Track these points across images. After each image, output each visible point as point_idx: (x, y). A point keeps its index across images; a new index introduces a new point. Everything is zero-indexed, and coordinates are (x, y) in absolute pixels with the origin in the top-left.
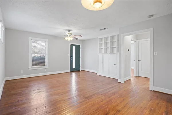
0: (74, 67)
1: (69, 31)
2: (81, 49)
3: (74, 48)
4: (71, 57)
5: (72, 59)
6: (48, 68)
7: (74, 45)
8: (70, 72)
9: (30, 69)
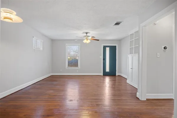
0: (107, 70)
1: (87, 34)
4: (104, 59)
6: (80, 69)
7: (108, 46)
9: (66, 69)
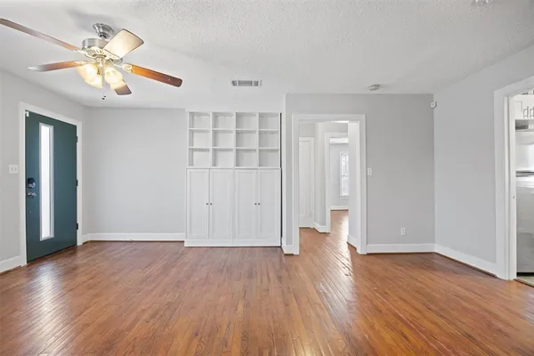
0: (46, 231)
2: (79, 145)
3: (46, 132)
4: (29, 181)
5: (38, 190)
7: (48, 121)
8: (24, 263)
